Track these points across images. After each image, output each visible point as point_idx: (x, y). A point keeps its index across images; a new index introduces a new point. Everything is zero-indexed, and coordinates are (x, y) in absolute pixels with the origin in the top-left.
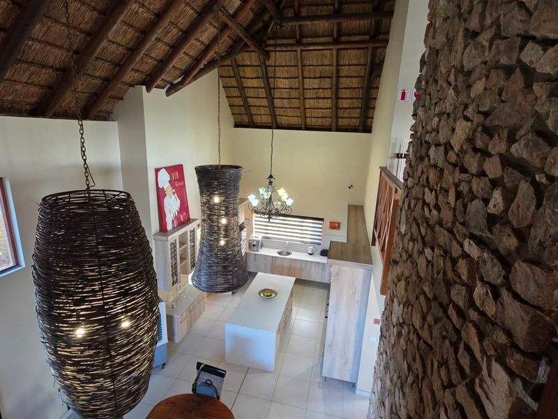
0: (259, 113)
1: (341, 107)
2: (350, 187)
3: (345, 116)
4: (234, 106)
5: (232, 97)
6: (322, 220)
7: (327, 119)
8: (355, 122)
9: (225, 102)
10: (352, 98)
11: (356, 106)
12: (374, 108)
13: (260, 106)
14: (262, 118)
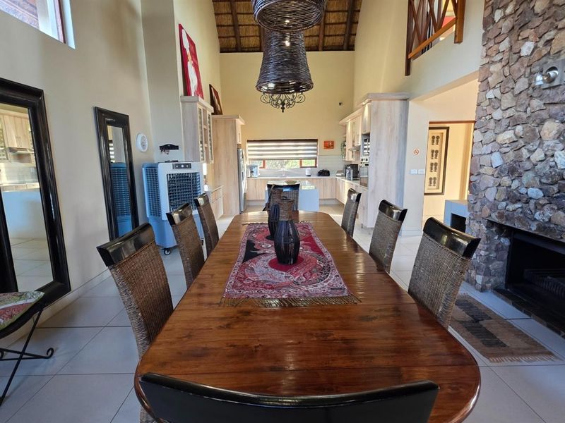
0: (247, 34)
1: (328, 22)
2: (340, 104)
3: (331, 34)
4: (221, 26)
5: (222, 14)
6: (316, 141)
7: (314, 38)
8: (339, 40)
9: (212, 21)
10: (339, 11)
11: (341, 21)
12: (357, 23)
13: (249, 25)
14: (249, 41)
